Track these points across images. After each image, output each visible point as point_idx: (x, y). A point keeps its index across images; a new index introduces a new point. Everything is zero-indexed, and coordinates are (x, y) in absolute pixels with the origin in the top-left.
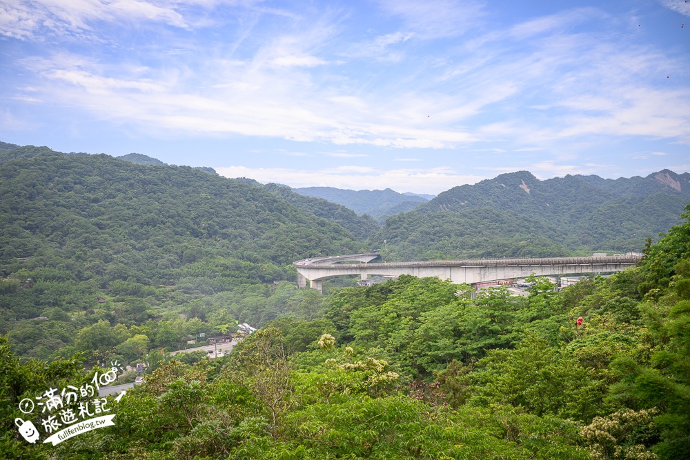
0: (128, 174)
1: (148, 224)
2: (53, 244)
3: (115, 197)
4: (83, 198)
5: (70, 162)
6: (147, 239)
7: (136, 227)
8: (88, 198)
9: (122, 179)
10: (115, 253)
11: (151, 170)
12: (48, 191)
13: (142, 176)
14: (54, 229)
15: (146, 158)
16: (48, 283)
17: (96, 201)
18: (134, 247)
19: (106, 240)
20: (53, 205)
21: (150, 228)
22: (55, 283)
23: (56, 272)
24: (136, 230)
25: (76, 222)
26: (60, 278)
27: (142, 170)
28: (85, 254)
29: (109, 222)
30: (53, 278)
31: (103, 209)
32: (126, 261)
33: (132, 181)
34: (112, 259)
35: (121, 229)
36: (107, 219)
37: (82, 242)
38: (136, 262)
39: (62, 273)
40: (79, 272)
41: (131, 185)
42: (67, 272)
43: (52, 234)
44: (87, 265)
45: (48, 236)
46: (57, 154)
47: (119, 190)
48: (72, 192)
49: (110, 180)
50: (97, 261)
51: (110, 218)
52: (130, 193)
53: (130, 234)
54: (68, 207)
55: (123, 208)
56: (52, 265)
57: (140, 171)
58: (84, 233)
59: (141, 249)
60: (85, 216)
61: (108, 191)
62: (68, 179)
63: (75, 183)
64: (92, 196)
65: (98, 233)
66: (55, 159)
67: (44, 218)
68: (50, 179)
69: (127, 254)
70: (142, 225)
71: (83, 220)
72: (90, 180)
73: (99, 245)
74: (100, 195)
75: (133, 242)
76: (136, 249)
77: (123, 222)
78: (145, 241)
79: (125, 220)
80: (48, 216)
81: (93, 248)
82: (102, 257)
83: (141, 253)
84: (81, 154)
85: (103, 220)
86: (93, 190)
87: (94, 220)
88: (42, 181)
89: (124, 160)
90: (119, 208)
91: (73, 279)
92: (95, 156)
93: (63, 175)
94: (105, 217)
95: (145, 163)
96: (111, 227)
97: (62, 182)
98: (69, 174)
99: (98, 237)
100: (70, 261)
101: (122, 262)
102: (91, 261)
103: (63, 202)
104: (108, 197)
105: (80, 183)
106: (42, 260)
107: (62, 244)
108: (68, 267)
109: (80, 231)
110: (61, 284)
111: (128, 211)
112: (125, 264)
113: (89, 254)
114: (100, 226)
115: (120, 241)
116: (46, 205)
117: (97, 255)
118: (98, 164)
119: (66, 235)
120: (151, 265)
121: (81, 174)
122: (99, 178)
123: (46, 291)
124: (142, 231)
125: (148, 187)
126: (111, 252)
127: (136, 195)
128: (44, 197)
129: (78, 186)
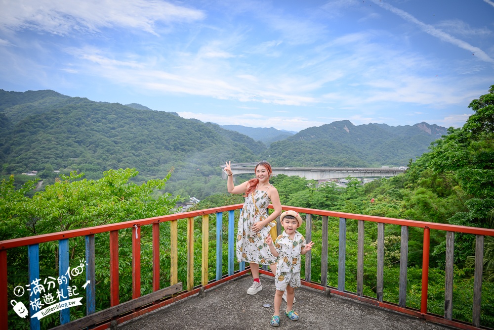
0: (131, 115)
1: (141, 142)
2: (90, 151)
3: (123, 127)
4: (106, 127)
5: (100, 107)
6: (141, 150)
7: (135, 144)
8: (109, 127)
9: (128, 117)
10: (124, 157)
11: (143, 113)
12: (87, 122)
13: (139, 116)
14: (91, 143)
15: (140, 106)
16: (87, 172)
17: (113, 128)
18: (134, 155)
19: (119, 150)
20: (91, 130)
21: (142, 145)
22: (91, 173)
23: (92, 166)
24: (135, 145)
25: (103, 140)
26: (94, 170)
27: (139, 112)
28: (108, 157)
29: (120, 140)
30: (91, 170)
31: (117, 133)
32: (129, 162)
33: (133, 118)
34: (122, 161)
35: (127, 145)
36: (120, 139)
37: (106, 151)
38: (135, 162)
39: (95, 167)
40: (104, 167)
41: (133, 121)
42: (98, 167)
43: (89, 145)
44: (109, 163)
45: (87, 147)
46: (92, 102)
47: (126, 123)
48: (101, 124)
49: (121, 117)
50: (114, 162)
51: (121, 138)
52: (132, 125)
53: (132, 147)
54: (99, 132)
55: (128, 133)
56: (90, 163)
57: (138, 113)
58: (107, 146)
59: (137, 156)
60: (107, 137)
61: (120, 123)
62: (98, 116)
63: (103, 119)
64: (111, 126)
65: (114, 146)
66: (91, 105)
67: (85, 137)
68: (89, 116)
69: (130, 158)
70: (138, 143)
71: (106, 139)
72: (110, 117)
73: (115, 153)
74: (115, 125)
75: (133, 151)
76: (135, 156)
77: (128, 141)
78: (140, 151)
79: (129, 140)
80: (87, 136)
81: (112, 154)
82: (117, 159)
83: (138, 158)
84: (105, 102)
85: (117, 139)
86: (112, 122)
87: (112, 139)
88: (85, 117)
89: (129, 106)
90: (126, 133)
91: (101, 171)
92: (113, 104)
93: (96, 114)
94: (118, 138)
95: (140, 109)
96: (122, 143)
97: (95, 118)
98: (99, 113)
99: (115, 148)
100: (100, 161)
101: (127, 162)
102: (111, 161)
103: (95, 129)
104: (120, 127)
105: (105, 119)
106: (84, 160)
107: (95, 152)
108: (98, 164)
109: (105, 145)
110: (95, 173)
111: (131, 135)
112: (129, 163)
113: (109, 157)
114: (116, 143)
115: (127, 151)
116: (86, 130)
117: (114, 158)
118: (115, 108)
119: (97, 147)
120: (143, 164)
121: (106, 114)
122: (115, 116)
123: (87, 177)
124: (139, 146)
125: (142, 122)
126: (121, 157)
127: (136, 126)
128: (86, 126)
129: (104, 120)
